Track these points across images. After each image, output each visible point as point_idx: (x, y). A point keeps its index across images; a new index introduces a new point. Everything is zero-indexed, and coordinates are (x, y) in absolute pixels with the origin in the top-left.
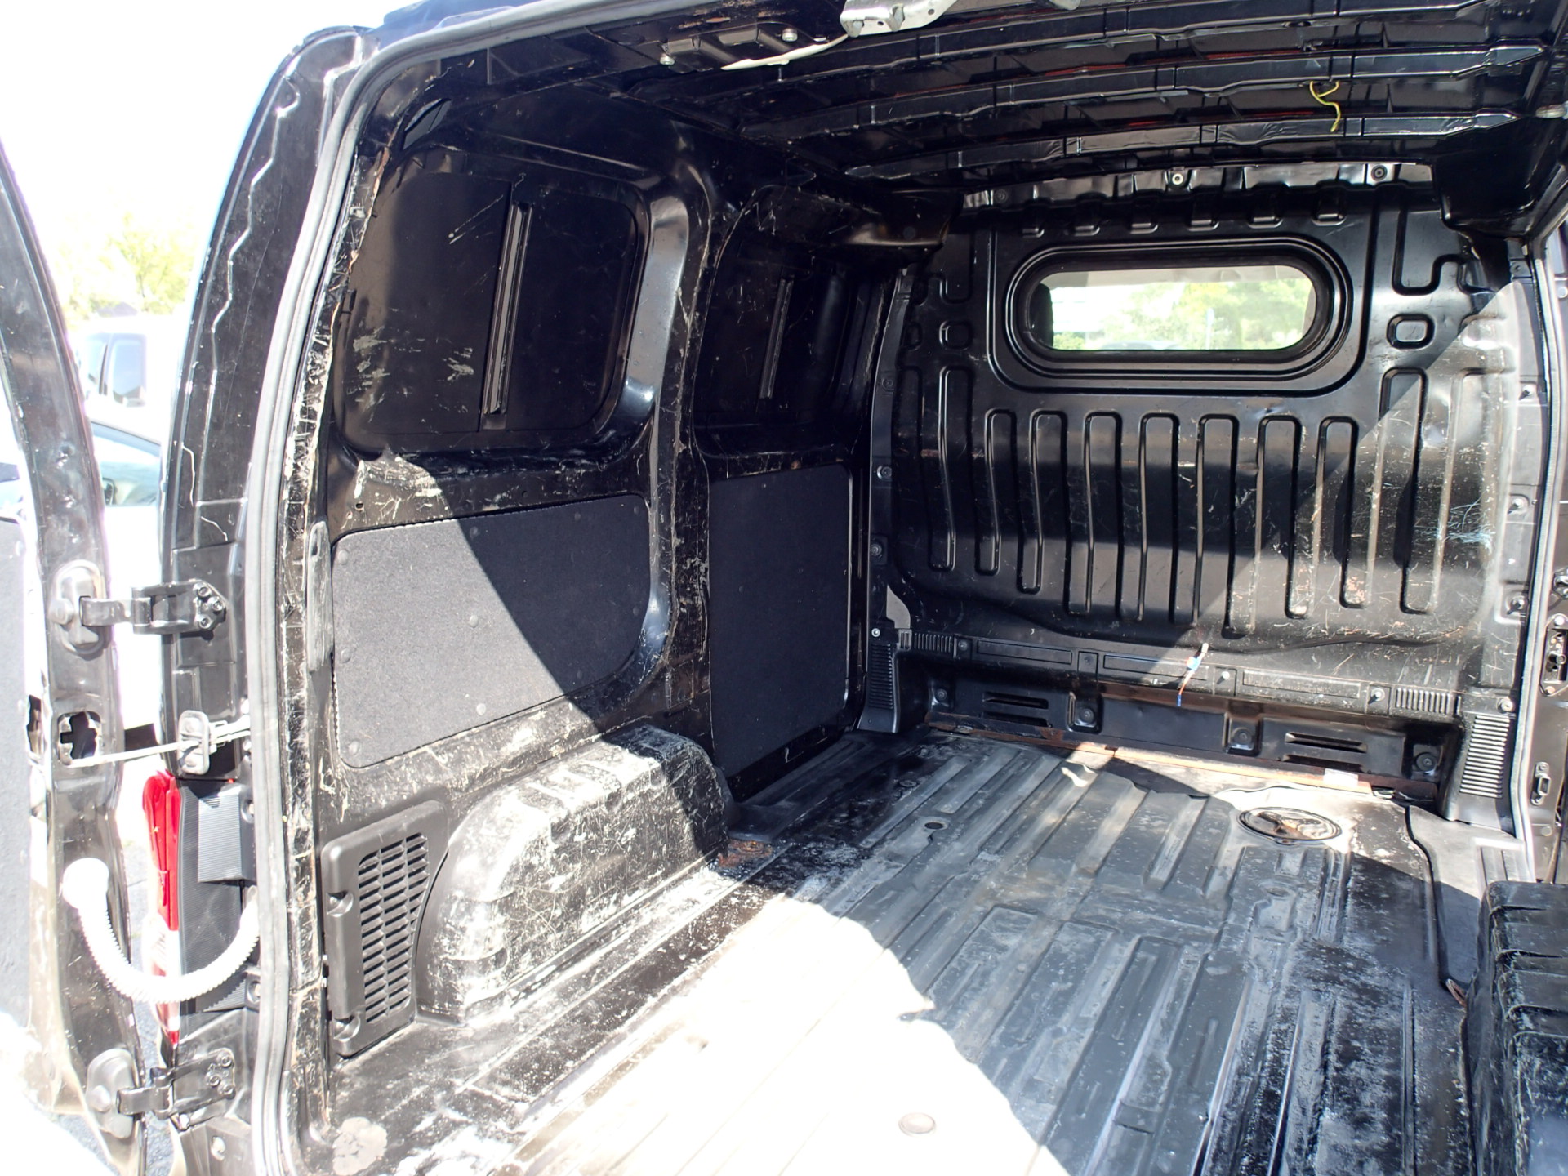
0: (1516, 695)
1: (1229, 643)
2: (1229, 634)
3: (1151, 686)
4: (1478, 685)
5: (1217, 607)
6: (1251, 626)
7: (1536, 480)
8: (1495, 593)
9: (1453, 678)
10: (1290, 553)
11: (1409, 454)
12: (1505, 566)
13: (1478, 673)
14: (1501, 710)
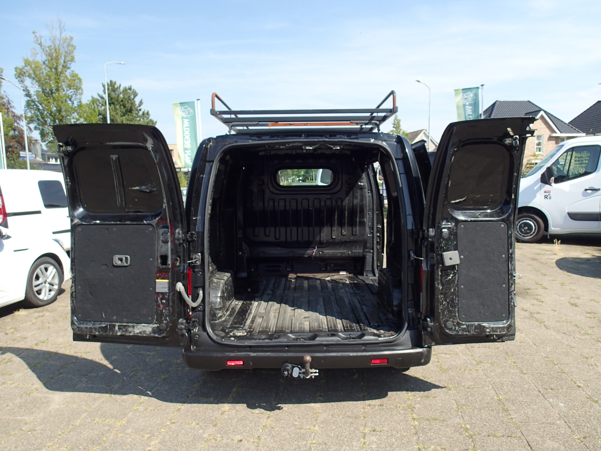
0: (373, 249)
1: (321, 246)
2: (321, 245)
3: (305, 257)
4: (367, 248)
5: (318, 239)
6: (325, 241)
7: (372, 208)
8: (368, 230)
9: (362, 248)
10: (332, 226)
11: (351, 204)
12: (369, 225)
13: (366, 246)
14: (371, 253)
